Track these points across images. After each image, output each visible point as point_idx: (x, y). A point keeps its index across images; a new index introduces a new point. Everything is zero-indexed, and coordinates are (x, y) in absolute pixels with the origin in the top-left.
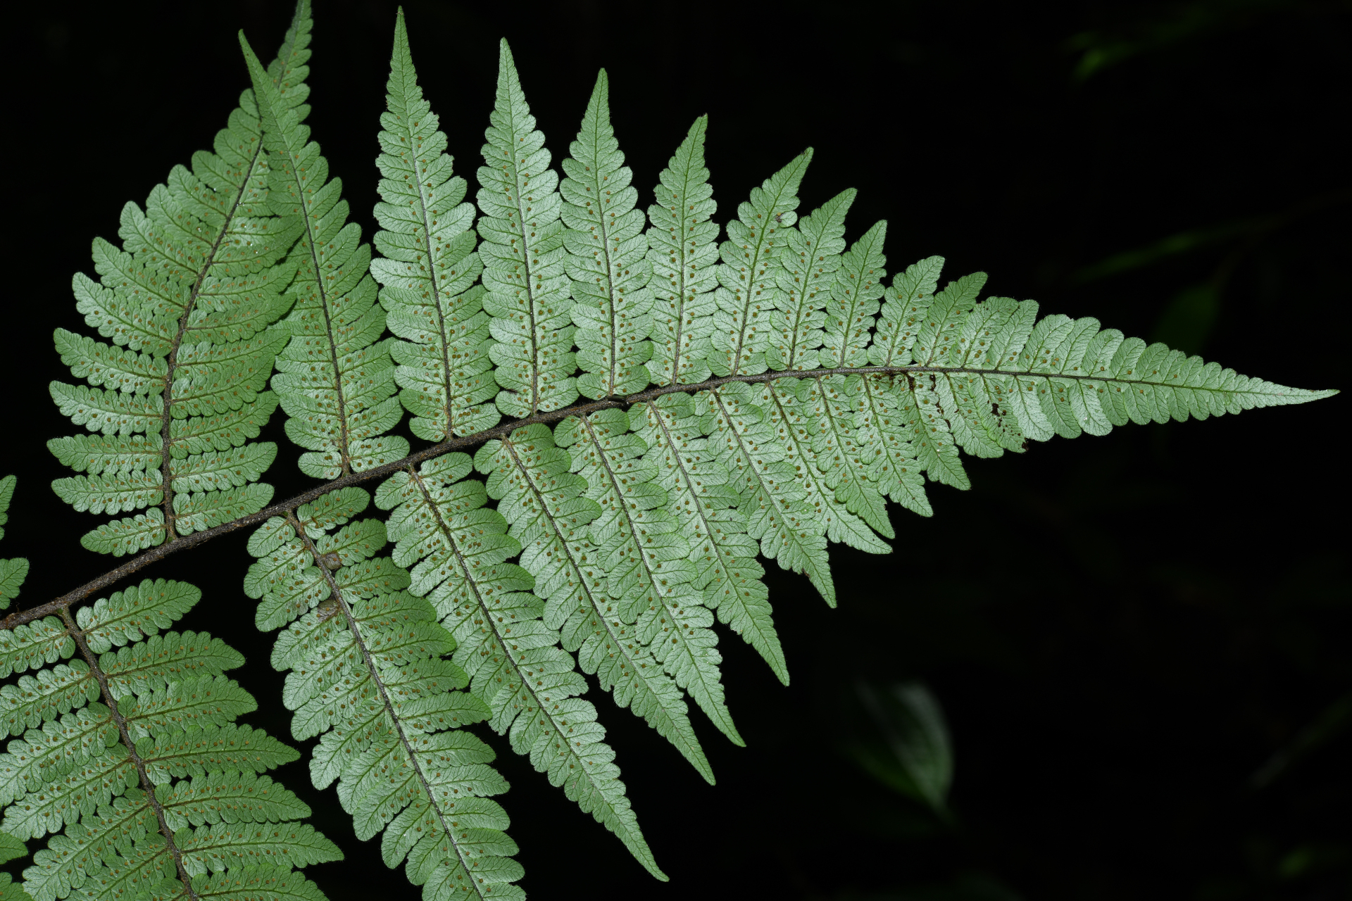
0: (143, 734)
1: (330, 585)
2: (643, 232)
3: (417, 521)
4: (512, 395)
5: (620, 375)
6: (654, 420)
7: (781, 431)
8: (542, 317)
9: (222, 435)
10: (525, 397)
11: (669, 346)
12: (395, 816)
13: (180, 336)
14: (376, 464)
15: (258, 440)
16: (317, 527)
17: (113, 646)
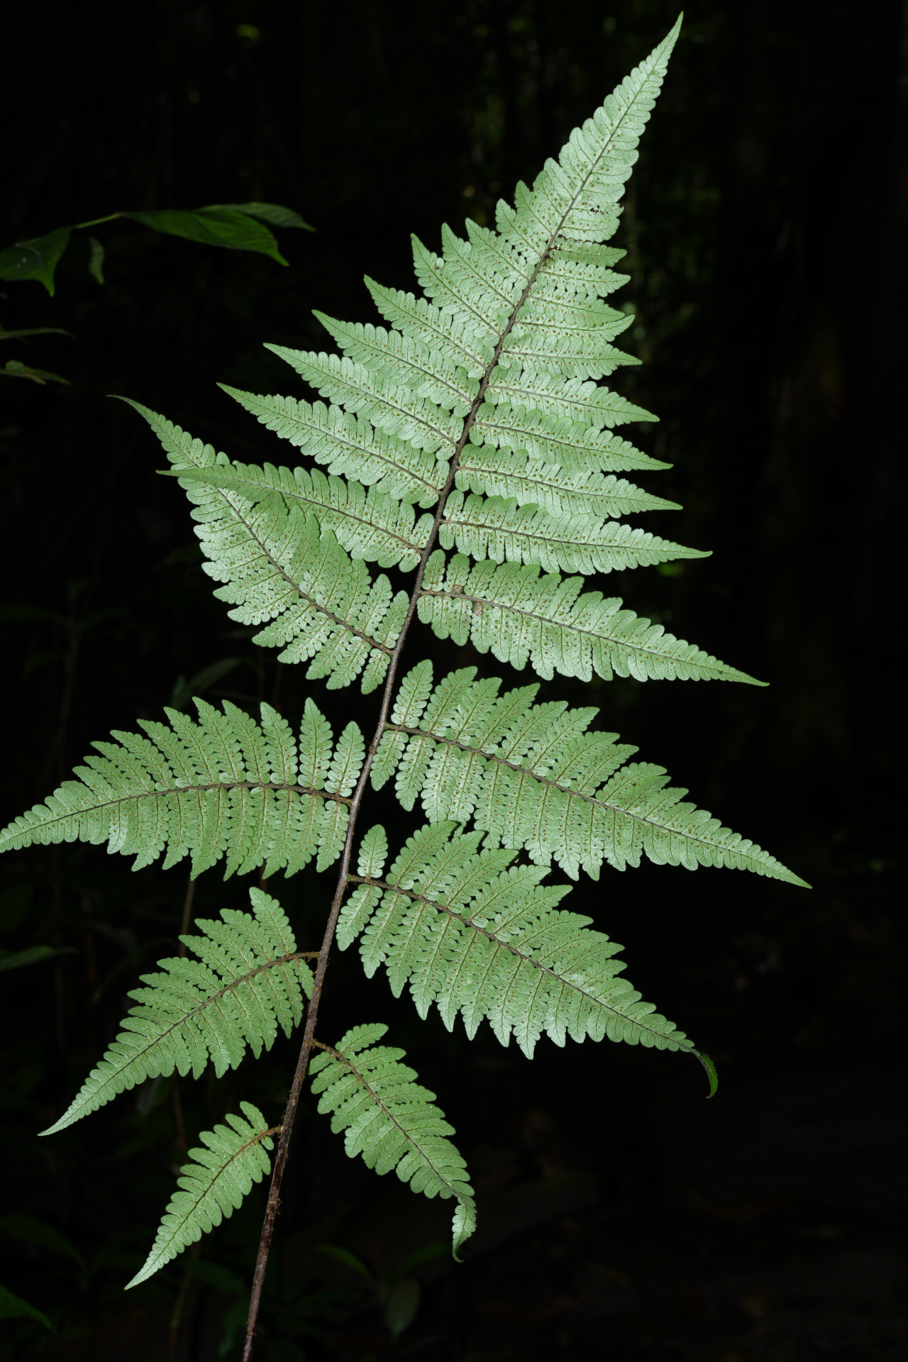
0: (468, 738)
1: (467, 599)
2: (402, 336)
3: (468, 536)
4: (441, 450)
5: (466, 392)
6: (498, 390)
7: (543, 330)
8: (413, 410)
9: (359, 596)
10: (446, 444)
11: (466, 359)
12: (592, 658)
13: (293, 585)
14: (428, 536)
15: (374, 580)
16: (437, 584)
17: (419, 717)
